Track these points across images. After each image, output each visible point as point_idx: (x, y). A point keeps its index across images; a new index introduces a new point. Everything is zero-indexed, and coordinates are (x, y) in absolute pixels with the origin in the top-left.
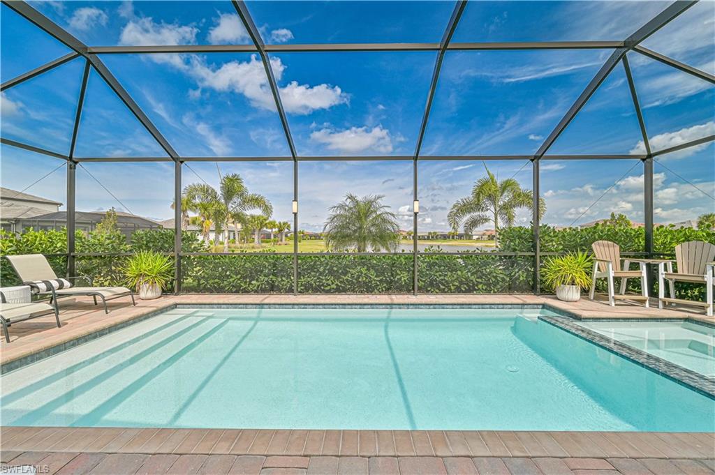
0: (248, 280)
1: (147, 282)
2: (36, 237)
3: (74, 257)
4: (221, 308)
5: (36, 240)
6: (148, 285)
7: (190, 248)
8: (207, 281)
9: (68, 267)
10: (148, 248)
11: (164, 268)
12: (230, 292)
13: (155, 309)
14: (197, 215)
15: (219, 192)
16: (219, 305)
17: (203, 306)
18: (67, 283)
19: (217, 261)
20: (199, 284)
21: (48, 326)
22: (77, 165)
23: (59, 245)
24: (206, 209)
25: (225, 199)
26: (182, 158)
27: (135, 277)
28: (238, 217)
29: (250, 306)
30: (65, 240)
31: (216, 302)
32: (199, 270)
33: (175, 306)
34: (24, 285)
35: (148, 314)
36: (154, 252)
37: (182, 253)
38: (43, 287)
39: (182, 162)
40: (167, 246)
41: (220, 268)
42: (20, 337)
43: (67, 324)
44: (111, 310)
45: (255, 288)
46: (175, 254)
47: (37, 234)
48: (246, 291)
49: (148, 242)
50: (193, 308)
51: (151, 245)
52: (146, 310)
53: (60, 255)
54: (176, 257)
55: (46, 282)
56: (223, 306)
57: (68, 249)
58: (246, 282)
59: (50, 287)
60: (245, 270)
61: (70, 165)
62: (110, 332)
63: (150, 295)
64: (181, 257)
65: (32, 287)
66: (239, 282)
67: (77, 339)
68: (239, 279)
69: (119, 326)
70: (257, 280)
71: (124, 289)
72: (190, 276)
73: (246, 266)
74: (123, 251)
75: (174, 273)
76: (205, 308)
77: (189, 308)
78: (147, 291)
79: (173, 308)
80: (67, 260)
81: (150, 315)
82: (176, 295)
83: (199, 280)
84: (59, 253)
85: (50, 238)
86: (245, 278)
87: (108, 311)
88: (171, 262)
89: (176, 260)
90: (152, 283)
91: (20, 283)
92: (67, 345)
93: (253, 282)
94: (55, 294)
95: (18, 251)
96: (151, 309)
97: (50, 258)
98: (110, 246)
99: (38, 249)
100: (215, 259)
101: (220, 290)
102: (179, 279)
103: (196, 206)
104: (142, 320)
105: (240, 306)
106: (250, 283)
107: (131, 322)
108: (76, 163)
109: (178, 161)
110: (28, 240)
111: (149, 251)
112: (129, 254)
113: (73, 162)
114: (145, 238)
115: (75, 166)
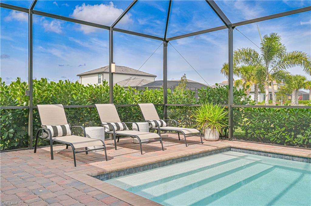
0: (293, 134)
1: (209, 127)
2: (149, 93)
3: (167, 106)
4: (267, 156)
5: (149, 95)
6: (210, 129)
7: (240, 101)
8: (254, 131)
9: (164, 114)
10: (210, 101)
11: (222, 116)
12: (275, 143)
13: (216, 148)
14: (240, 79)
15: (260, 53)
16: (266, 153)
17: (252, 152)
18: (165, 123)
19: (262, 114)
20: (247, 133)
21: (158, 149)
22: (168, 43)
23: (159, 99)
24: (247, 72)
25: (265, 59)
26: (233, 24)
27: (202, 123)
28: (279, 76)
29: (297, 158)
30: (163, 96)
31: (263, 149)
32: (247, 121)
33: (229, 149)
34: (146, 122)
35: (212, 151)
36: (213, 104)
37: (233, 105)
38: (153, 124)
39: (233, 28)
40: (222, 99)
41: (265, 120)
42: (146, 152)
43: (166, 149)
44: (189, 145)
45: (301, 142)
46: (228, 106)
47: (149, 92)
48: (290, 144)
49: (209, 96)
50: (243, 152)
51: (212, 99)
52: (210, 148)
53: (160, 105)
54: (229, 108)
55: (155, 121)
56: (269, 155)
57: (164, 102)
58: (290, 135)
59: (157, 125)
60: (290, 123)
61: (165, 44)
62: (189, 159)
63: (211, 137)
64: (233, 109)
65: (149, 124)
66: (284, 134)
67: (172, 160)
68: (283, 132)
69: (195, 156)
70: (302, 134)
71: (196, 131)
72: (240, 126)
73: (291, 119)
74: (193, 104)
75: (228, 122)
76: (253, 154)
77: (240, 152)
78: (210, 134)
79: (228, 150)
80: (163, 108)
81: (213, 152)
82: (229, 140)
83: (247, 130)
84: (159, 104)
85: (156, 94)
86: (291, 130)
87: (187, 145)
88: (226, 113)
89: (229, 111)
90: (213, 128)
91: (144, 121)
92: (168, 162)
93: (299, 136)
94: (160, 129)
95: (142, 102)
96: (214, 148)
97: (156, 106)
98: (186, 99)
99: (150, 101)
100: (261, 112)
101: (266, 141)
102: (232, 127)
103: (238, 71)
104: (208, 155)
105: (286, 157)
106: (295, 137)
107: (201, 155)
108: (167, 42)
109: (231, 27)
110: (146, 95)
111: (210, 103)
112: (197, 105)
113: (166, 41)
114: (207, 93)
115: (167, 44)
